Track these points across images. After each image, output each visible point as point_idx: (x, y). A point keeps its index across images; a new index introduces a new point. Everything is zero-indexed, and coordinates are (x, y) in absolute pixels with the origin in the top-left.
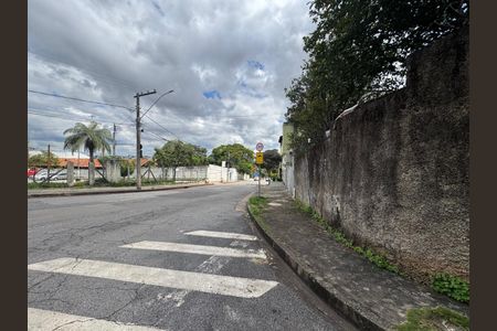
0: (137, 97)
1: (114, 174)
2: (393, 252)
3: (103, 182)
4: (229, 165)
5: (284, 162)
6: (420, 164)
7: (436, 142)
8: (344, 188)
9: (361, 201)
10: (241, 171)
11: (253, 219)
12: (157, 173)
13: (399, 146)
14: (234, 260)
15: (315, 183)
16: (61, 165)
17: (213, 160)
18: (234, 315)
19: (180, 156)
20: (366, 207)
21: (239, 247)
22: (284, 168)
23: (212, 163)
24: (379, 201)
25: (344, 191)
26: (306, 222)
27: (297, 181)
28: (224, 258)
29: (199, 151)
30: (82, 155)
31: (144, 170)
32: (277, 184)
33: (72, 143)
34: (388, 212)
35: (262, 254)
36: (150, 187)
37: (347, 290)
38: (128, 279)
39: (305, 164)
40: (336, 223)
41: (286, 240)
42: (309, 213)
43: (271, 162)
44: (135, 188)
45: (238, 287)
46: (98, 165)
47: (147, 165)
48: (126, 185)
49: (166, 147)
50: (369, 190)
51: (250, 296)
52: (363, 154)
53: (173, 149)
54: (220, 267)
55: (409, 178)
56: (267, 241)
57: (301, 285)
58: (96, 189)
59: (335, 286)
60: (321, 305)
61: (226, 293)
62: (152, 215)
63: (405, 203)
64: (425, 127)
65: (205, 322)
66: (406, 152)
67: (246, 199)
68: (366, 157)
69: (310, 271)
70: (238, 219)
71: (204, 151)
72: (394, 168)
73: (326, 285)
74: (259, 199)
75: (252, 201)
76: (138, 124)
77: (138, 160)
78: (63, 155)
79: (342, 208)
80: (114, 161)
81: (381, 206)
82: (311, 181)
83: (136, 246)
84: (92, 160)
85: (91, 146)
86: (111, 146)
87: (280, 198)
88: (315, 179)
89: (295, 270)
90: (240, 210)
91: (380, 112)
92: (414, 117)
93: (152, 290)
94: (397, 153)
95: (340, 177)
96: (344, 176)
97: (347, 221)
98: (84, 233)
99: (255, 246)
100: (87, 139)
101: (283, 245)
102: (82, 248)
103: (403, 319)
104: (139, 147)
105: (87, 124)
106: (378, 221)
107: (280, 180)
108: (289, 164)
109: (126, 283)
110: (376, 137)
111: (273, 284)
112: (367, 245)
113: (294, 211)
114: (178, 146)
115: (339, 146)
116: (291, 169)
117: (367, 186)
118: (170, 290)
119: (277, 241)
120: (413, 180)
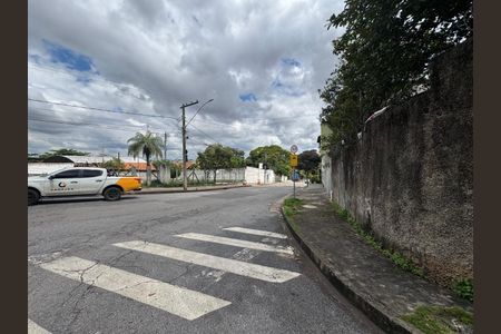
0: (183, 107)
1: (165, 176)
2: (419, 256)
3: (157, 183)
4: (266, 167)
5: (323, 163)
6: (444, 168)
7: (458, 147)
8: (374, 191)
9: (389, 205)
10: (279, 173)
11: (285, 219)
12: (200, 175)
13: (423, 149)
14: (264, 253)
15: (349, 185)
16: (127, 168)
17: (251, 162)
18: (259, 292)
19: (219, 158)
20: (393, 211)
21: (269, 243)
22: (323, 170)
23: (250, 165)
24: (405, 204)
25: (374, 194)
26: (338, 225)
27: (334, 183)
28: (255, 251)
29: (237, 153)
30: (141, 160)
31: (189, 173)
32: (315, 186)
33: (134, 150)
34: (414, 216)
35: (290, 251)
36: (194, 188)
37: (363, 284)
38: (181, 259)
39: (341, 165)
40: (367, 227)
41: (314, 240)
42: (344, 217)
43: (308, 163)
44: (182, 189)
45: (265, 273)
46: (153, 168)
47: (192, 168)
48: (175, 186)
49: (207, 151)
50: (396, 194)
51: (274, 281)
52: (390, 158)
53: (213, 152)
54: (252, 257)
55: (432, 182)
56: (296, 240)
57: (321, 278)
58: (152, 189)
59: (351, 280)
60: (337, 295)
61: (254, 277)
62: (197, 212)
63: (429, 206)
64: (448, 132)
65: (236, 295)
66: (429, 155)
67: (282, 201)
68: (392, 160)
69: (331, 266)
70: (271, 219)
71: (242, 153)
72: (418, 172)
73: (343, 279)
74: (294, 201)
75: (287, 203)
76: (184, 132)
77: (184, 164)
78: (127, 160)
79: (373, 211)
80: (165, 164)
81: (407, 210)
82: (346, 183)
83: (185, 236)
84: (148, 165)
85: (147, 152)
86: (163, 152)
87: (317, 201)
88: (349, 182)
89: (318, 266)
90: (274, 211)
91: (405, 116)
92: (437, 121)
93: (198, 268)
94: (421, 157)
95: (370, 180)
96: (374, 179)
97: (377, 225)
98: (148, 224)
99: (285, 243)
100: (145, 146)
101: (310, 244)
102: (148, 234)
103: (410, 312)
104: (185, 152)
105: (144, 133)
106: (405, 224)
107: (320, 182)
108: (327, 165)
109: (179, 262)
110: (401, 141)
111: (296, 275)
112: (395, 248)
113: (329, 214)
114: (218, 150)
115: (369, 148)
116: (329, 170)
117: (395, 190)
118: (211, 270)
119: (305, 240)
120: (436, 184)
